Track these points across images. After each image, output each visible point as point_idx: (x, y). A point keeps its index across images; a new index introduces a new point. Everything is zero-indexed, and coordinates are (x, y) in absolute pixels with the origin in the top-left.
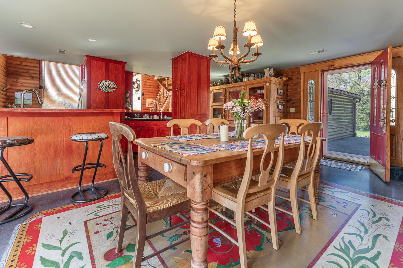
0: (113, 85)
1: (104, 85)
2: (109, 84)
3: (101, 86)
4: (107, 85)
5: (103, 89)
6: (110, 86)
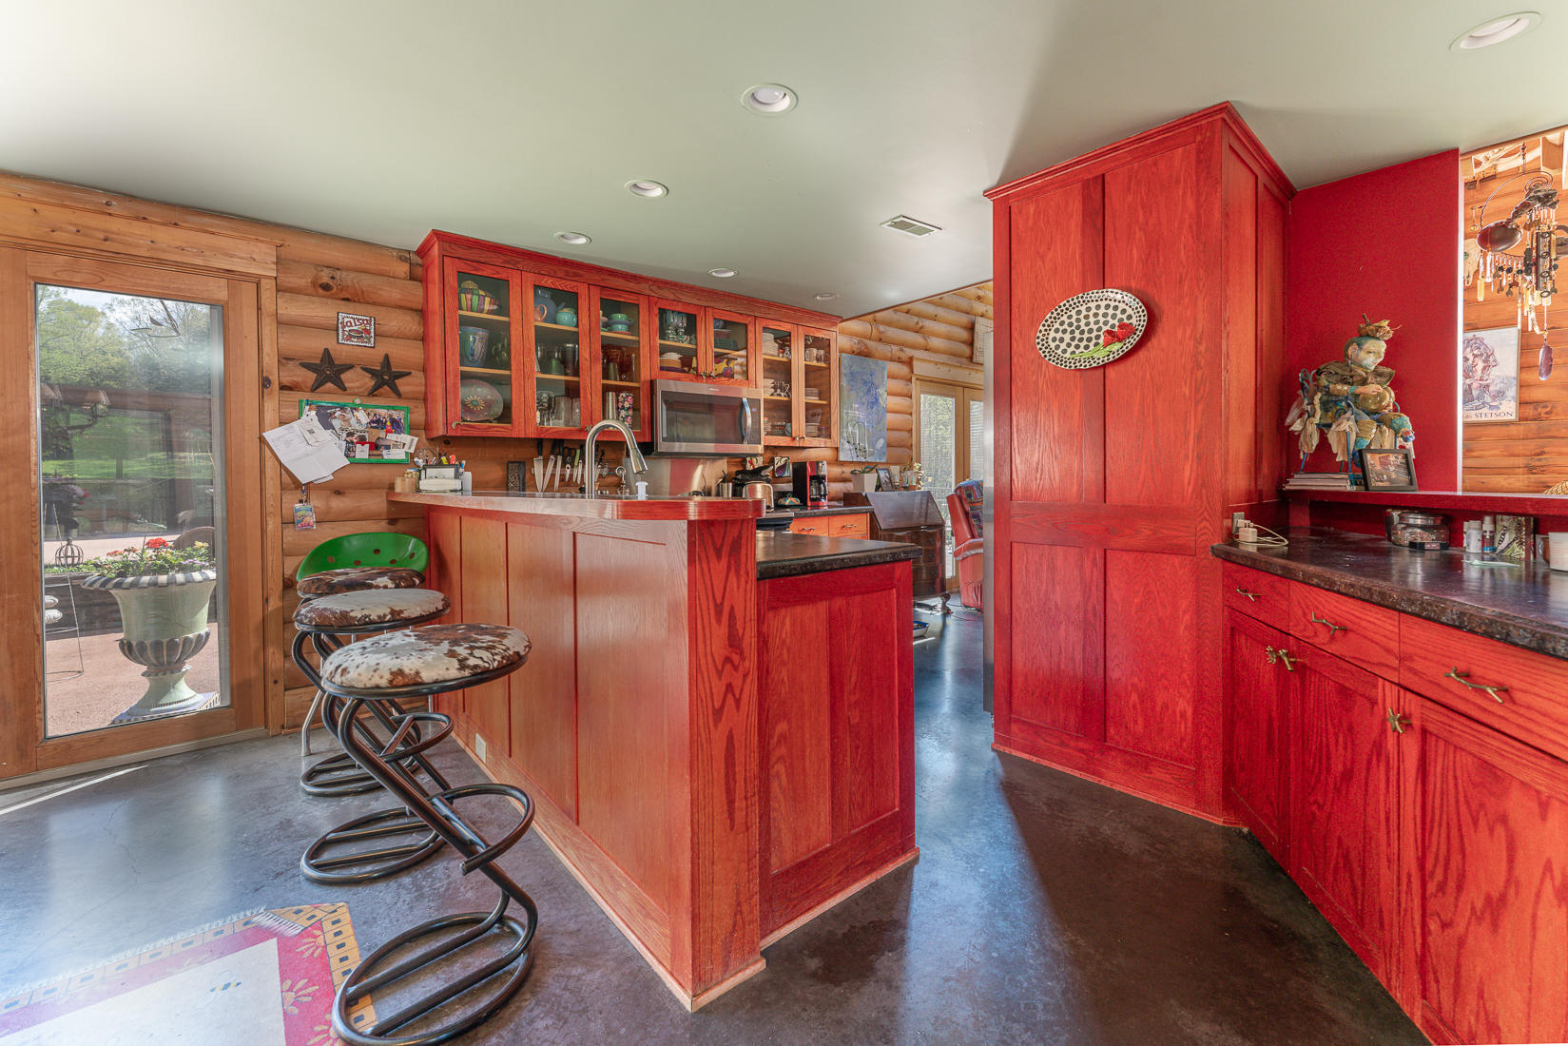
0: (1124, 311)
1: (1070, 325)
2: (1102, 310)
3: (1055, 339)
4: (1102, 319)
5: (1064, 351)
6: (1106, 323)
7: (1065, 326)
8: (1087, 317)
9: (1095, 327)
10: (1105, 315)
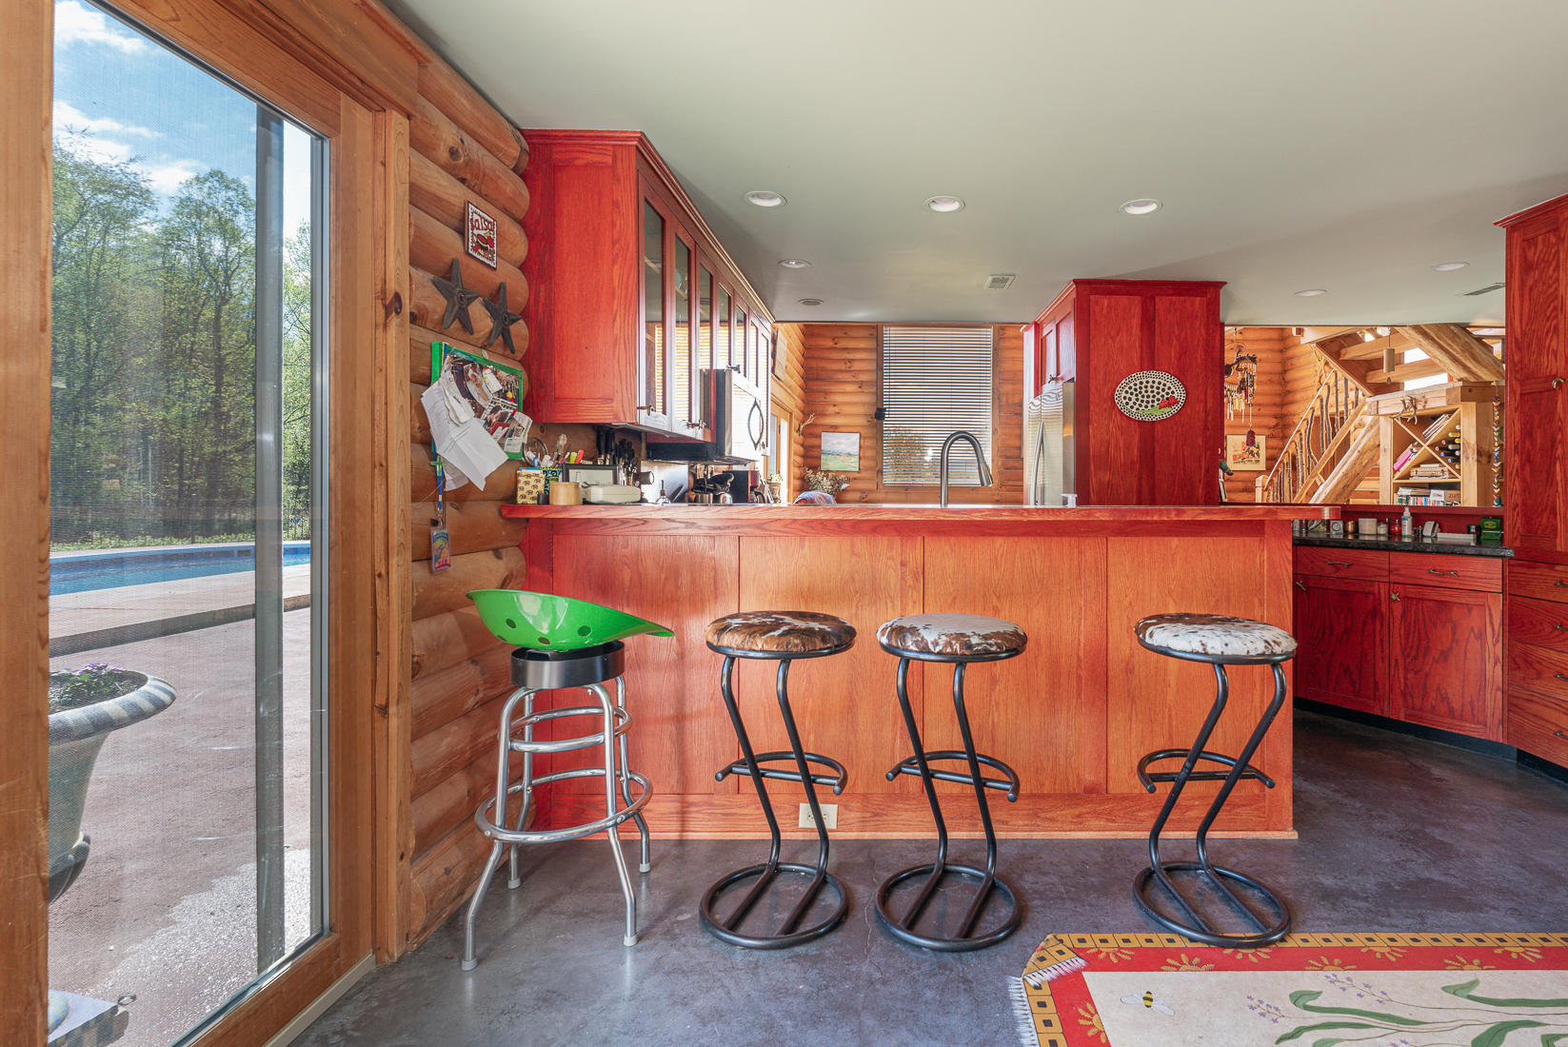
0: (1169, 388)
1: (1136, 390)
2: (1156, 385)
3: (1125, 398)
4: (1149, 389)
5: (1132, 407)
6: (1158, 393)
7: (1132, 390)
8: (1146, 387)
9: (1151, 395)
10: (1158, 388)
